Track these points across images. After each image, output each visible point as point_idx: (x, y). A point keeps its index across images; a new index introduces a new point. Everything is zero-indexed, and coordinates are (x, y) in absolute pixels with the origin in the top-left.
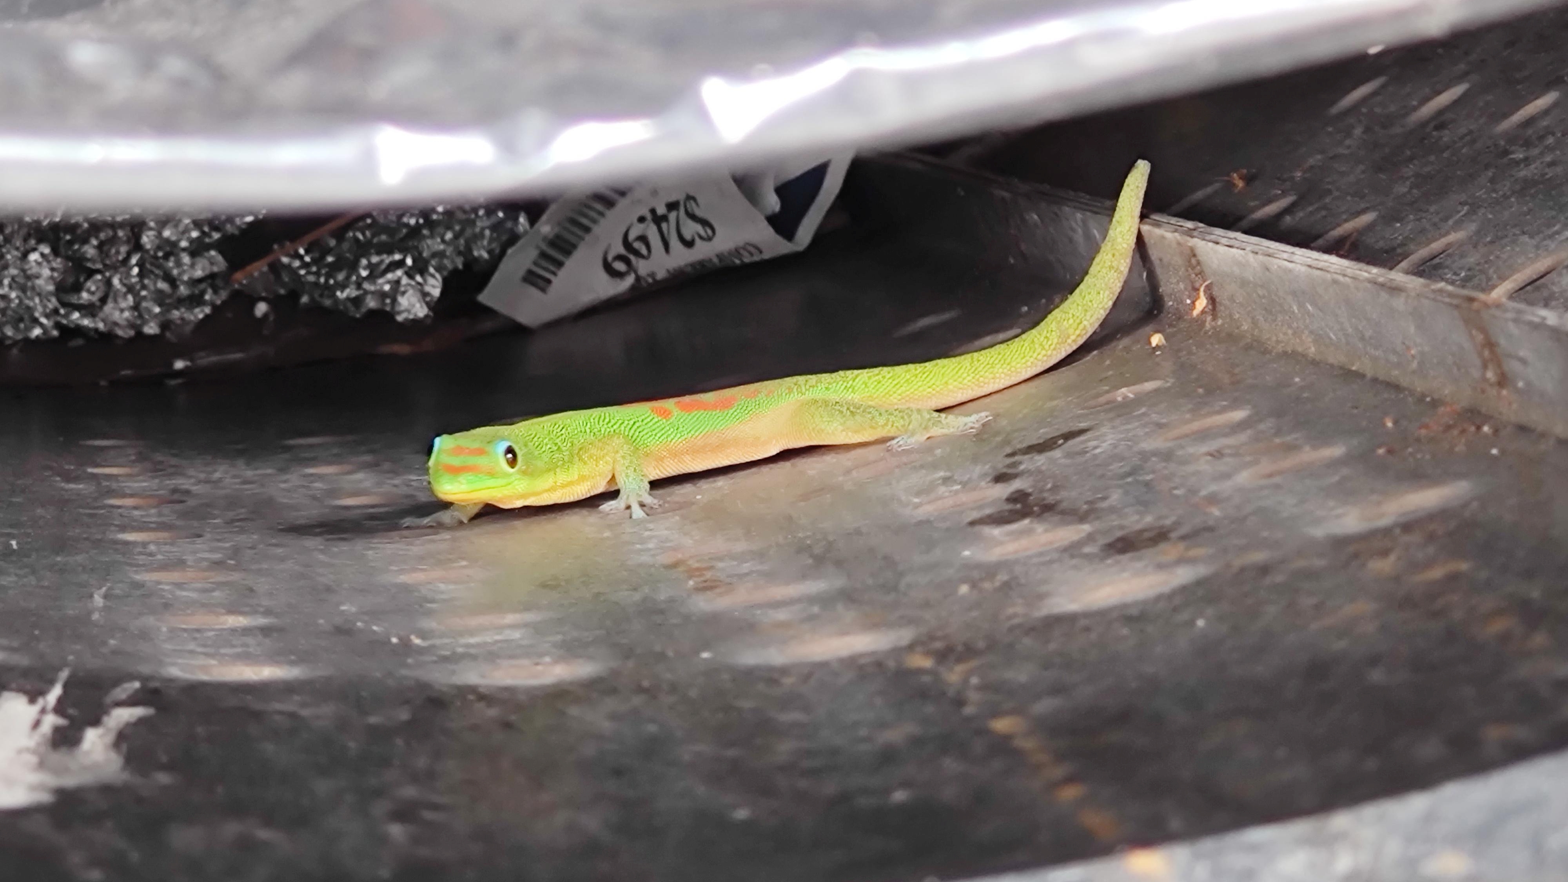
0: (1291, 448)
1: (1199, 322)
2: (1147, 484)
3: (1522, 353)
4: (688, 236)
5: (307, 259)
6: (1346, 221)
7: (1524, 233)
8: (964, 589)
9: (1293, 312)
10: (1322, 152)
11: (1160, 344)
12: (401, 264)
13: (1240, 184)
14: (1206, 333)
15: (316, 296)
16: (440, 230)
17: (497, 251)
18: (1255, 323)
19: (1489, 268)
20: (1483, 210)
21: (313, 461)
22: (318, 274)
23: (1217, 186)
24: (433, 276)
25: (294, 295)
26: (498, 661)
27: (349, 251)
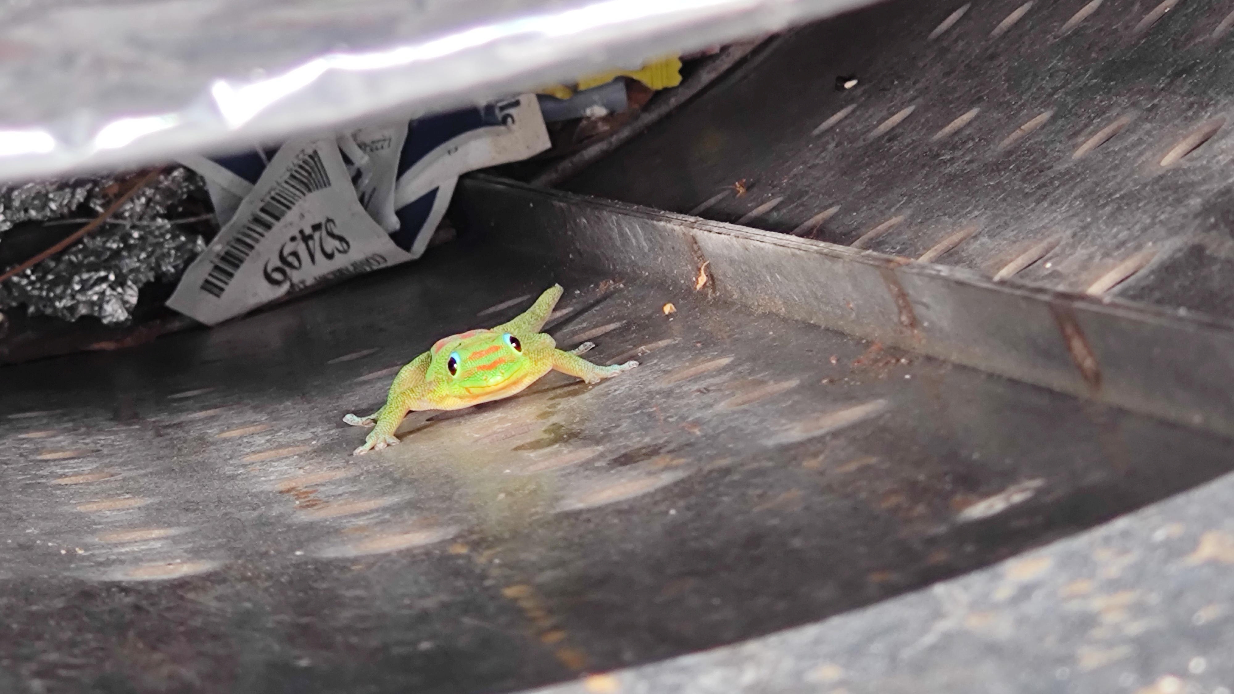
0: (762, 383)
1: (703, 293)
2: (649, 415)
3: (925, 300)
4: (329, 250)
5: (33, 278)
6: (817, 213)
7: (945, 214)
8: (502, 496)
9: (768, 282)
10: (804, 163)
11: (672, 311)
12: (105, 279)
13: (742, 190)
14: (709, 302)
15: (41, 306)
16: (136, 251)
17: (181, 266)
18: (742, 292)
19: (918, 241)
20: (917, 199)
21: (27, 429)
22: (41, 289)
23: (726, 193)
24: (130, 287)
25: (23, 307)
26: (140, 563)
27: (66, 270)
